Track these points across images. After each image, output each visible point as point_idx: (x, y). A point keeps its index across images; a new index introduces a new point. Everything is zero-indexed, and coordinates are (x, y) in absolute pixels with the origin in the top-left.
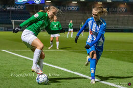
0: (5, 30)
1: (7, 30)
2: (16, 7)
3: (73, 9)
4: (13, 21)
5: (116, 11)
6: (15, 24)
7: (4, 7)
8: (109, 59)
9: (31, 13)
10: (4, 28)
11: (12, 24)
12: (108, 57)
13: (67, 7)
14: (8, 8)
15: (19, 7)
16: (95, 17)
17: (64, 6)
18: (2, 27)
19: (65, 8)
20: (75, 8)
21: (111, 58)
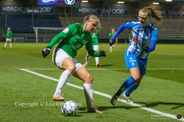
0: (25, 42)
1: (28, 42)
2: (40, 10)
3: (118, 11)
4: (36, 29)
5: (179, 15)
6: (38, 33)
7: (23, 9)
8: (169, 81)
9: (60, 18)
10: (23, 38)
11: (34, 33)
12: (168, 79)
13: (110, 9)
14: (29, 11)
15: (44, 10)
16: (142, 22)
17: (107, 8)
18: (21, 36)
19: (107, 11)
20: (121, 11)
21: (172, 80)
